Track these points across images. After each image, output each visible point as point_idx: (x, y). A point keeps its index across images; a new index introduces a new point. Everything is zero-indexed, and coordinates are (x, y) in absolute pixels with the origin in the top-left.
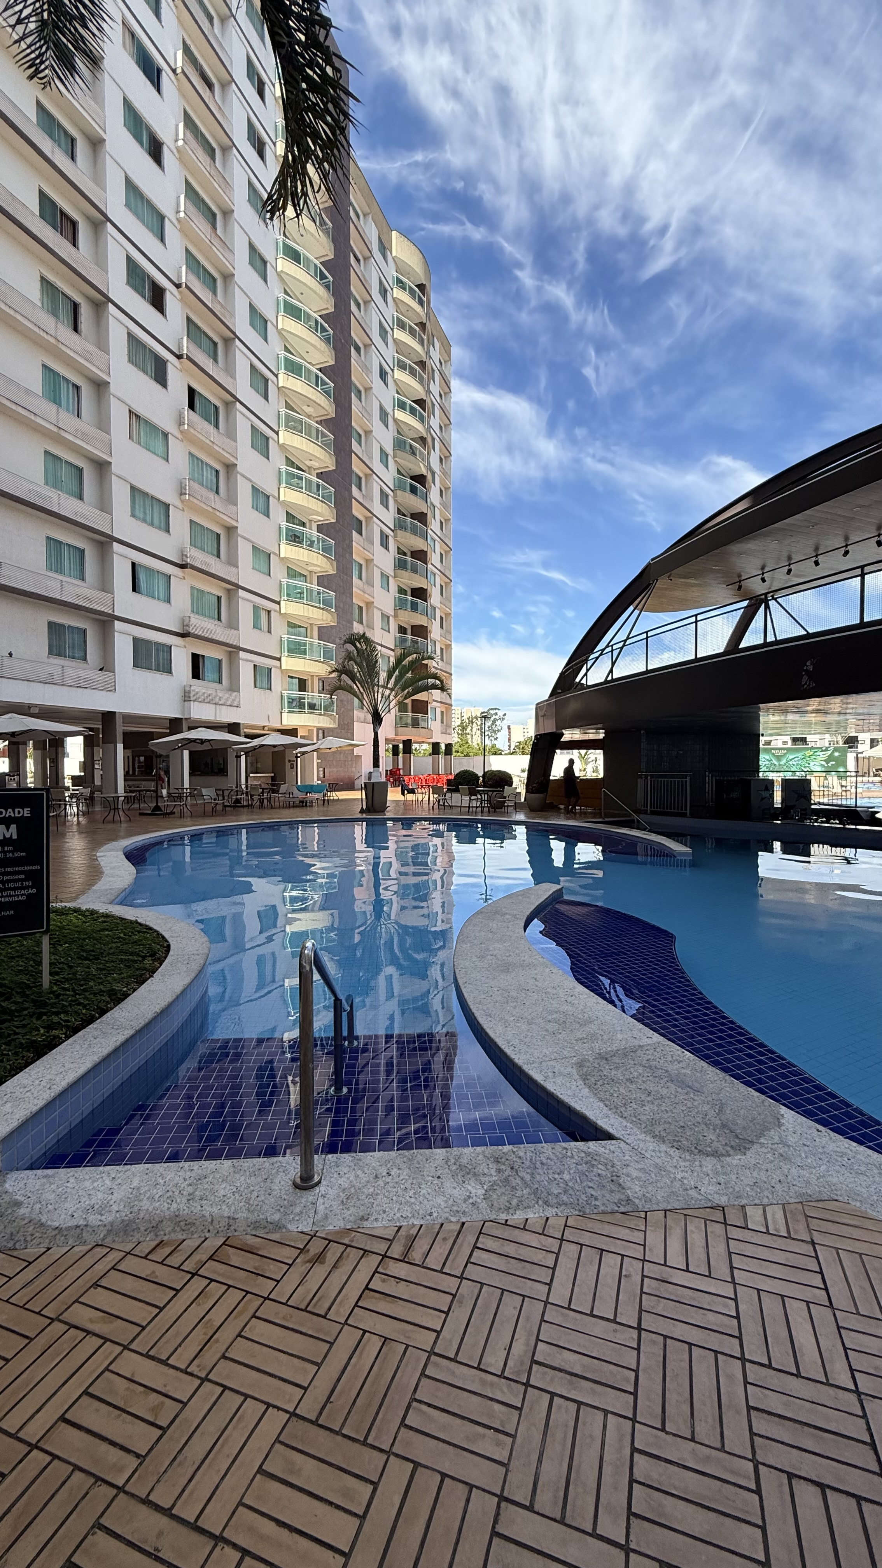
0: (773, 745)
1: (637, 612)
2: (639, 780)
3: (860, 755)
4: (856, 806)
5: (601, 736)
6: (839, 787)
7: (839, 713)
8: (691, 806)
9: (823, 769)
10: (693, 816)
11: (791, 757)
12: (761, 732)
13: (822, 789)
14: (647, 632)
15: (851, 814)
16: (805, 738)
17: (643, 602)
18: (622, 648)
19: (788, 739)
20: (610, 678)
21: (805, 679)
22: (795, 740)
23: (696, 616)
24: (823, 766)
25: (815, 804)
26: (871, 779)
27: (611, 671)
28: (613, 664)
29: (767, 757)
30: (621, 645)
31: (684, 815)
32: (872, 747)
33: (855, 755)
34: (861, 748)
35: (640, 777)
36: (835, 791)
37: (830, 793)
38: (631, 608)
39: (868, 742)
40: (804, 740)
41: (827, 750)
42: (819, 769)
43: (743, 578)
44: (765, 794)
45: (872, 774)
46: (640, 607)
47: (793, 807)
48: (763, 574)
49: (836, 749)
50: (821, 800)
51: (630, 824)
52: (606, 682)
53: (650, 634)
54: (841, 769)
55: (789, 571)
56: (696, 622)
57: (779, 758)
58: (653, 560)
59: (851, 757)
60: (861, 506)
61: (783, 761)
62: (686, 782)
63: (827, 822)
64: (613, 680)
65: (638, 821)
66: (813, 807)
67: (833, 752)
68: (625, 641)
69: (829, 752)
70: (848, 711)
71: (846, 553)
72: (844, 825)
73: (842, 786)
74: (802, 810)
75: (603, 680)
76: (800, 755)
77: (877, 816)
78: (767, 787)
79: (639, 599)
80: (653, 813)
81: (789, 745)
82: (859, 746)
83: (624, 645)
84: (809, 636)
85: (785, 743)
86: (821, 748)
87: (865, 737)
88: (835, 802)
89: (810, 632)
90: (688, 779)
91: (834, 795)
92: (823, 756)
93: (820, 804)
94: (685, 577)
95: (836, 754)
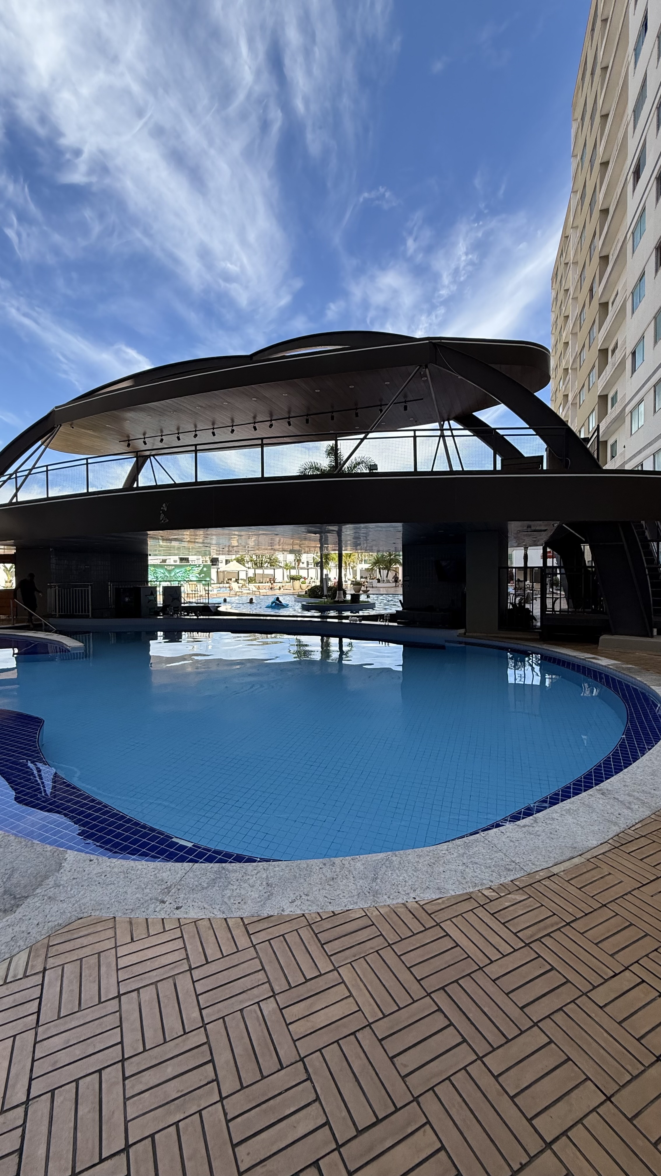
0: (168, 563)
1: (43, 447)
2: (49, 590)
3: (219, 570)
4: (208, 604)
5: (13, 552)
6: (204, 591)
7: (189, 541)
8: (92, 609)
9: (197, 579)
10: (94, 617)
11: (178, 571)
12: (149, 553)
13: (194, 592)
14: (47, 466)
15: (206, 609)
16: (188, 558)
17: (48, 441)
18: (27, 476)
19: (177, 558)
20: (14, 500)
21: (162, 516)
22: (182, 559)
23: (87, 459)
24: (197, 577)
25: (184, 603)
26: (224, 585)
27: (16, 495)
28: (18, 490)
29: (162, 571)
30: (26, 473)
31: (87, 617)
32: (226, 564)
33: (216, 570)
34: (220, 565)
35: (51, 587)
36: (201, 593)
37: (199, 595)
38: (40, 443)
39: (224, 562)
40: (187, 560)
41: (199, 566)
42: (195, 579)
43: (130, 439)
44: (152, 598)
45: (225, 582)
46: (45, 444)
47: (168, 606)
48: (144, 438)
49: (204, 566)
50: (191, 600)
51: (38, 628)
52: (11, 503)
53: (50, 468)
54: (208, 579)
55: (162, 440)
56: (87, 464)
57: (170, 572)
58: (56, 407)
59: (213, 571)
60: (201, 407)
61: (173, 574)
62: (88, 590)
63: (188, 615)
64: (17, 503)
65: (46, 624)
66: (183, 605)
67: (203, 568)
68: (31, 470)
69: (201, 568)
70: (197, 540)
71: (196, 436)
72: (197, 616)
73: (205, 590)
74: (174, 608)
75: (7, 501)
76: (183, 569)
77: (219, 609)
78: (152, 592)
79: (45, 438)
80: (61, 617)
81: (178, 563)
82: (219, 564)
83: (29, 474)
84: (175, 485)
85: (175, 561)
86: (196, 565)
87: (222, 558)
88: (202, 601)
89: (177, 482)
90: (90, 587)
91: (201, 596)
92: (197, 570)
93: (190, 602)
94: (85, 428)
95: (205, 569)
